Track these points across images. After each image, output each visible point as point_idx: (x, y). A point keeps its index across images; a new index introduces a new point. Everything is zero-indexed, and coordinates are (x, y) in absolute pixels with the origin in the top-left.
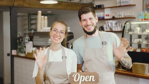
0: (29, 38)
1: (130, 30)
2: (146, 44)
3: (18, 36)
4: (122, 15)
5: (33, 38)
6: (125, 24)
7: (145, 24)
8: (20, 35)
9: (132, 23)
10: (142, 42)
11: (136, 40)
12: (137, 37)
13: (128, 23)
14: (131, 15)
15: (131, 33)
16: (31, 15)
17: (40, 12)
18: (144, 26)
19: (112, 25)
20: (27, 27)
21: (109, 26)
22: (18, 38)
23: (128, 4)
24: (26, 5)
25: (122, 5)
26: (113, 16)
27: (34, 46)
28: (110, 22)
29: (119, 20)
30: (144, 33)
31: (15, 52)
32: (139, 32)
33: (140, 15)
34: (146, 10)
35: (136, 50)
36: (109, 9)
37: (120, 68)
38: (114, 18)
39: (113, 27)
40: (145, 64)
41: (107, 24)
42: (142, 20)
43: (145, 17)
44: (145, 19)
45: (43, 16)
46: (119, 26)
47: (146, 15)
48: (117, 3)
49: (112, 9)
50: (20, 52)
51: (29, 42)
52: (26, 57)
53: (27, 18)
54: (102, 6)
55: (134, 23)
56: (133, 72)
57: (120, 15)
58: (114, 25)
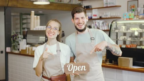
0: (22, 36)
1: (116, 28)
2: (130, 41)
3: (12, 34)
4: (108, 15)
5: (26, 36)
6: (112, 23)
7: (130, 24)
8: (14, 33)
9: (118, 22)
10: (127, 39)
11: (121, 37)
12: (123, 34)
13: (114, 22)
14: (117, 15)
15: (117, 31)
16: (23, 15)
17: (33, 12)
18: (129, 25)
19: (99, 24)
20: (19, 26)
21: (96, 25)
22: (12, 36)
23: (114, 5)
24: (19, 6)
25: (108, 6)
26: (101, 16)
27: (27, 44)
28: (97, 22)
29: (106, 20)
30: (129, 31)
31: (9, 49)
32: (124, 30)
33: (125, 15)
34: (130, 11)
35: (122, 46)
36: (97, 10)
37: (107, 63)
38: (101, 18)
39: (100, 27)
40: (130, 58)
41: (95, 23)
42: (127, 19)
43: (129, 17)
44: (129, 19)
45: (36, 16)
46: (106, 25)
47: (130, 15)
48: (104, 4)
49: (99, 9)
50: (14, 49)
51: (22, 40)
52: (19, 54)
53: (19, 17)
54: (90, 7)
55: (120, 22)
56: (119, 65)
57: (106, 15)
58: (101, 24)
